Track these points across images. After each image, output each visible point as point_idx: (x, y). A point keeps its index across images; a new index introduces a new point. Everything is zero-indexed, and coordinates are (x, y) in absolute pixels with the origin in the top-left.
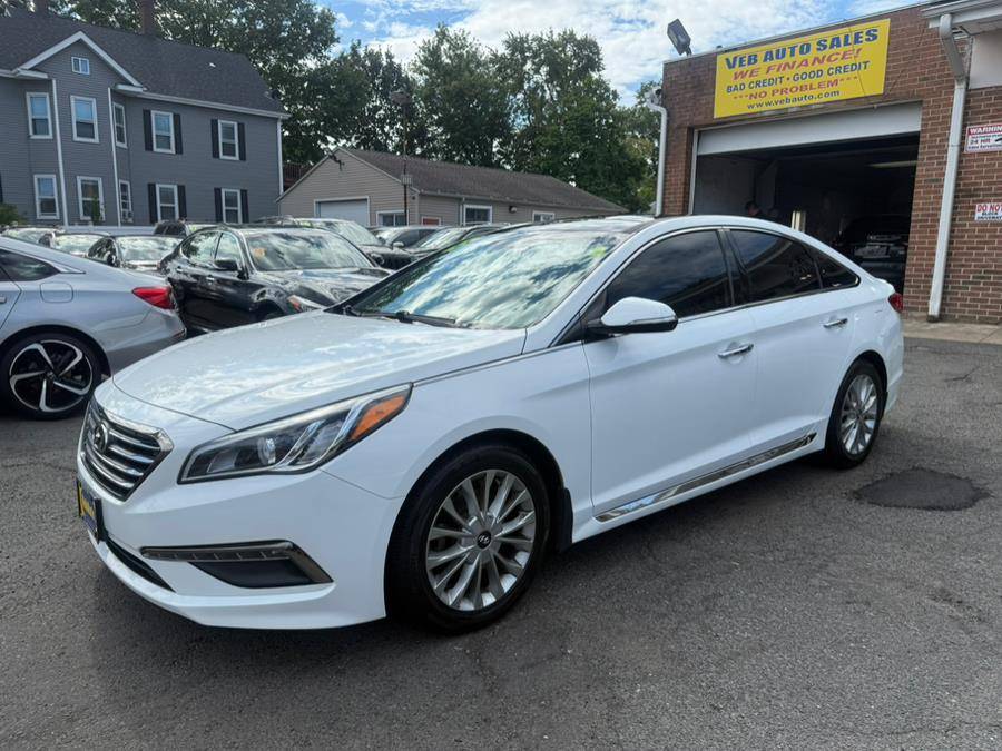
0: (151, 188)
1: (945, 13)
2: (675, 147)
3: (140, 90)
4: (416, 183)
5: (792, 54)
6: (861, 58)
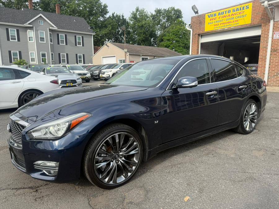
0: (59, 54)
1: (266, 1)
2: (195, 40)
3: (56, 28)
5: (226, 13)
6: (244, 14)
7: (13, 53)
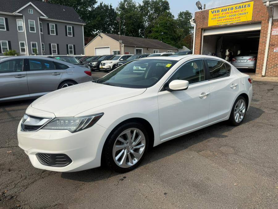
0: (50, 45)
1: (268, 1)
2: (198, 33)
3: (47, 18)
4: (123, 43)
5: (229, 10)
6: (246, 12)
7: (2, 43)
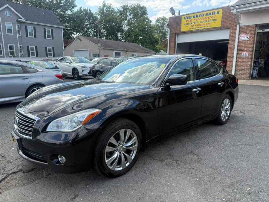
0: (28, 47)
1: (235, 9)
2: (172, 38)
3: (25, 20)
4: (102, 46)
5: (200, 17)
6: (216, 18)
